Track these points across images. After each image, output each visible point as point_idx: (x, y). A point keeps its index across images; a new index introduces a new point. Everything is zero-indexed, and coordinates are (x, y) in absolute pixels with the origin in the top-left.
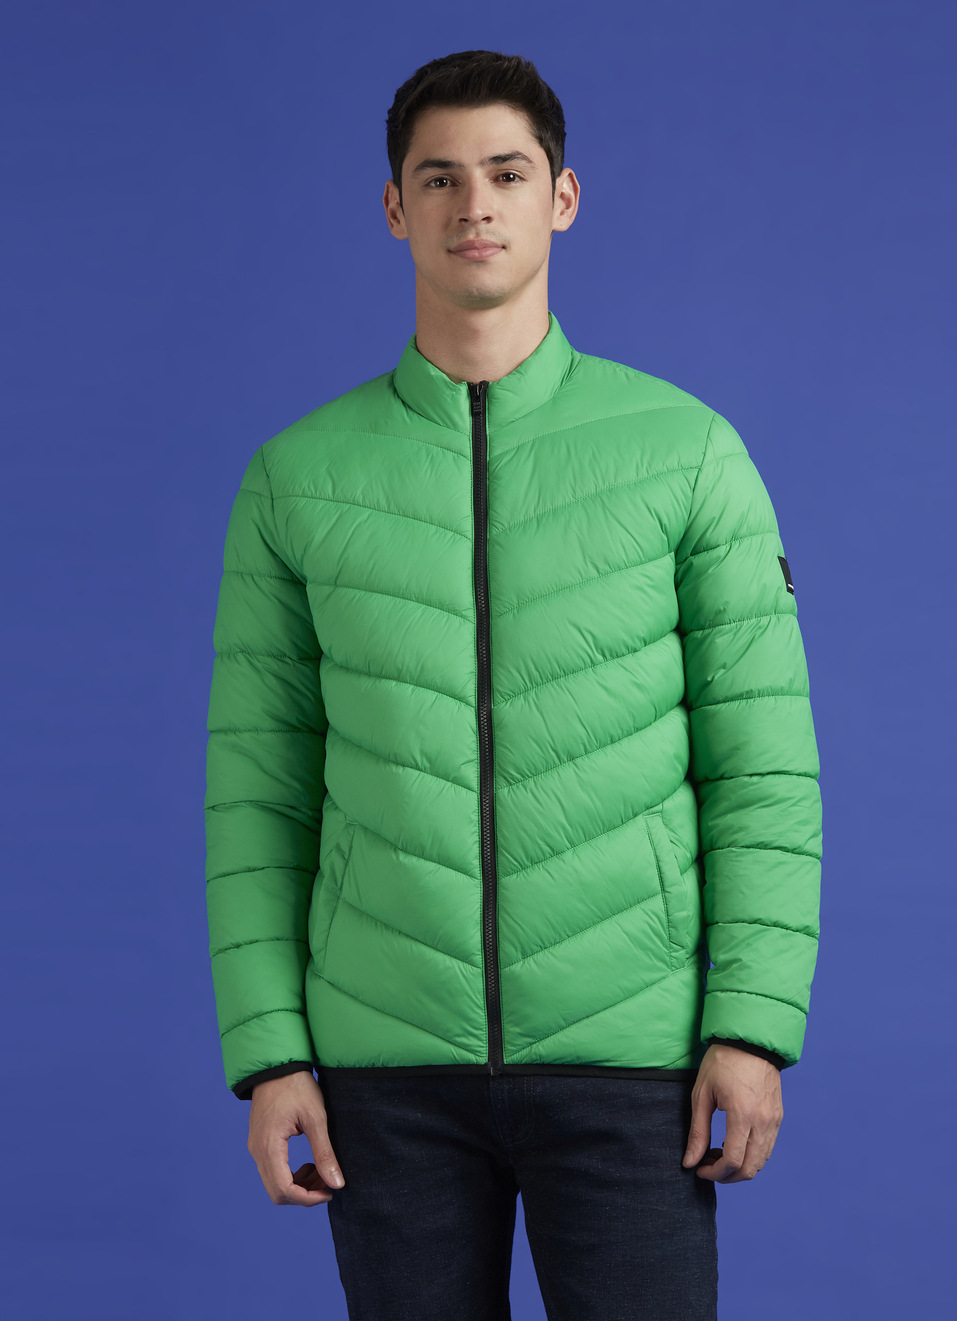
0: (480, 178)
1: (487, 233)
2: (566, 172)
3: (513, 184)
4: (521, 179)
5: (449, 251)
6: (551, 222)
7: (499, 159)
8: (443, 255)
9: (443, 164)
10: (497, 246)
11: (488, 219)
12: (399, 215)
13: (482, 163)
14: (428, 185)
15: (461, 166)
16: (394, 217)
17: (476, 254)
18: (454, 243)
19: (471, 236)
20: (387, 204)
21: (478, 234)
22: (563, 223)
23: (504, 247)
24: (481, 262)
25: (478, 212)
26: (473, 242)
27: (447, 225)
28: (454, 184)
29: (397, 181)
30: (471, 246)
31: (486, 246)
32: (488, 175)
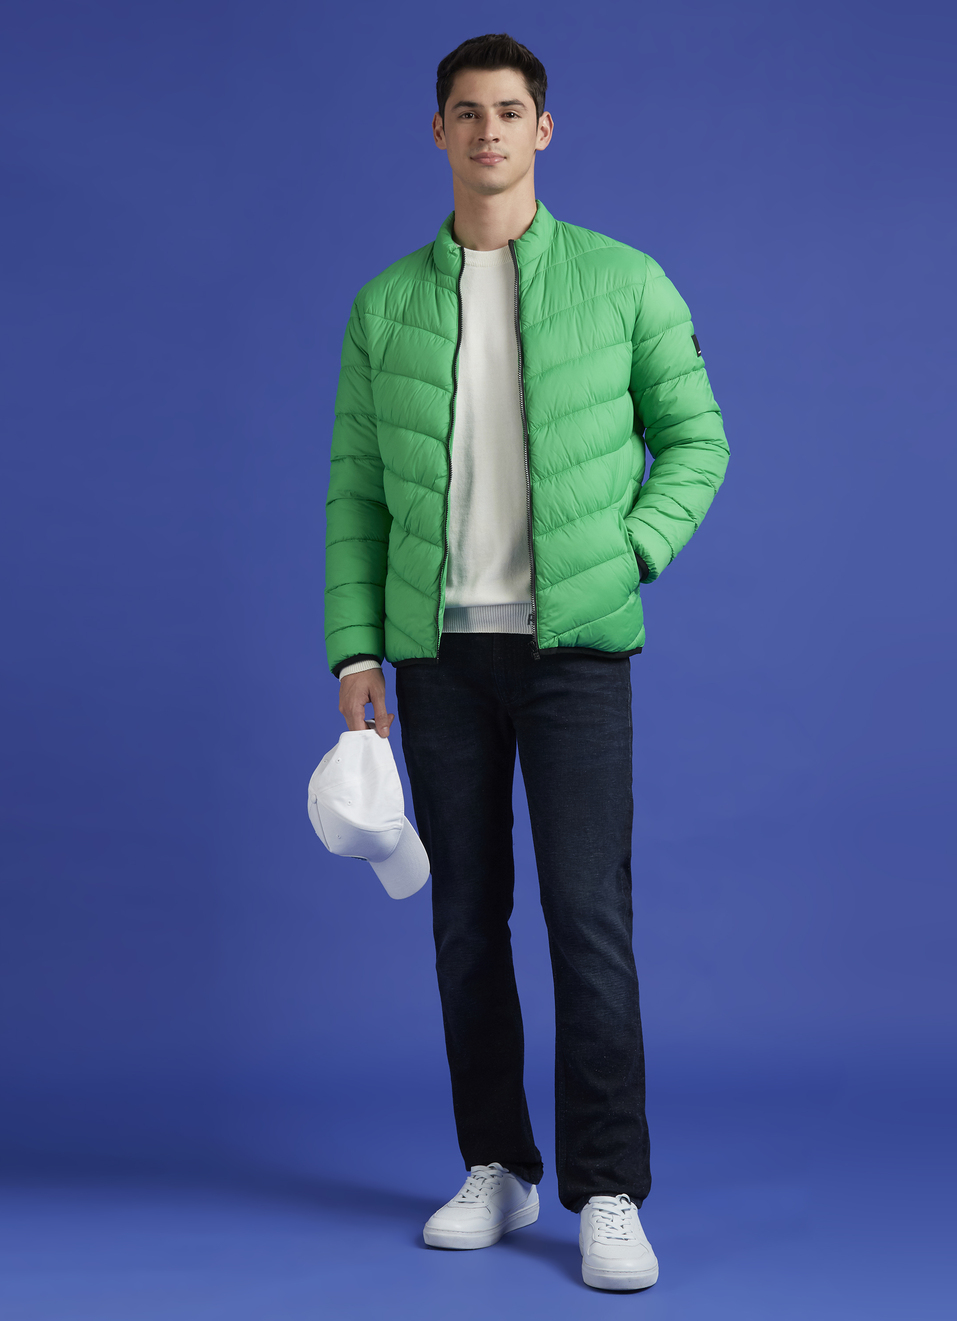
0: (493, 114)
1: (495, 149)
2: (546, 114)
3: (513, 119)
4: (519, 117)
5: (471, 158)
6: (535, 143)
7: (504, 104)
8: (467, 161)
9: (471, 105)
10: (501, 157)
11: (497, 140)
12: (442, 134)
13: (495, 105)
14: (461, 117)
15: (482, 106)
16: (439, 135)
17: (488, 160)
18: (475, 154)
19: (486, 150)
20: (434, 127)
21: (490, 149)
22: (542, 145)
23: (505, 158)
24: (490, 166)
25: (491, 135)
26: (486, 154)
27: (471, 142)
28: (477, 117)
29: (442, 113)
30: (485, 156)
31: (494, 156)
32: (498, 113)
